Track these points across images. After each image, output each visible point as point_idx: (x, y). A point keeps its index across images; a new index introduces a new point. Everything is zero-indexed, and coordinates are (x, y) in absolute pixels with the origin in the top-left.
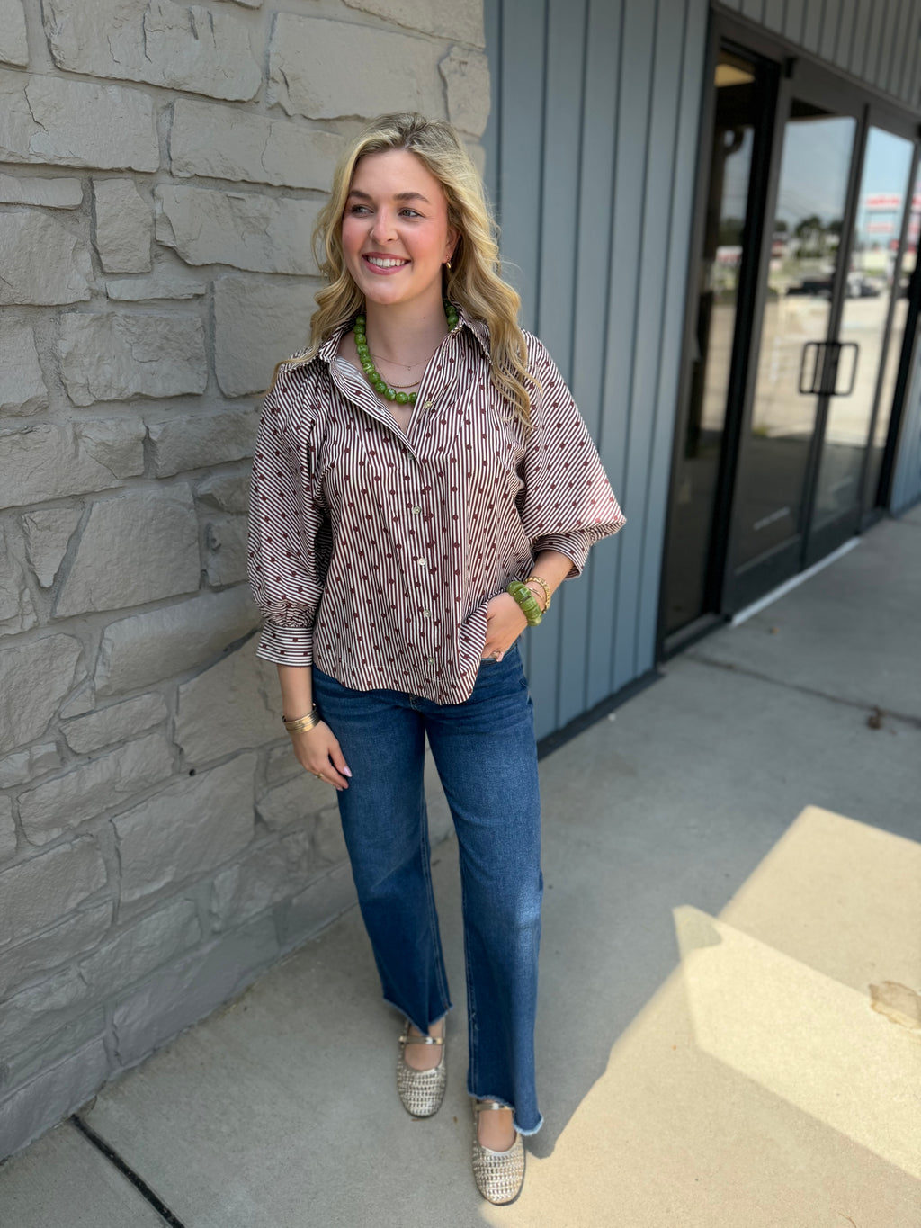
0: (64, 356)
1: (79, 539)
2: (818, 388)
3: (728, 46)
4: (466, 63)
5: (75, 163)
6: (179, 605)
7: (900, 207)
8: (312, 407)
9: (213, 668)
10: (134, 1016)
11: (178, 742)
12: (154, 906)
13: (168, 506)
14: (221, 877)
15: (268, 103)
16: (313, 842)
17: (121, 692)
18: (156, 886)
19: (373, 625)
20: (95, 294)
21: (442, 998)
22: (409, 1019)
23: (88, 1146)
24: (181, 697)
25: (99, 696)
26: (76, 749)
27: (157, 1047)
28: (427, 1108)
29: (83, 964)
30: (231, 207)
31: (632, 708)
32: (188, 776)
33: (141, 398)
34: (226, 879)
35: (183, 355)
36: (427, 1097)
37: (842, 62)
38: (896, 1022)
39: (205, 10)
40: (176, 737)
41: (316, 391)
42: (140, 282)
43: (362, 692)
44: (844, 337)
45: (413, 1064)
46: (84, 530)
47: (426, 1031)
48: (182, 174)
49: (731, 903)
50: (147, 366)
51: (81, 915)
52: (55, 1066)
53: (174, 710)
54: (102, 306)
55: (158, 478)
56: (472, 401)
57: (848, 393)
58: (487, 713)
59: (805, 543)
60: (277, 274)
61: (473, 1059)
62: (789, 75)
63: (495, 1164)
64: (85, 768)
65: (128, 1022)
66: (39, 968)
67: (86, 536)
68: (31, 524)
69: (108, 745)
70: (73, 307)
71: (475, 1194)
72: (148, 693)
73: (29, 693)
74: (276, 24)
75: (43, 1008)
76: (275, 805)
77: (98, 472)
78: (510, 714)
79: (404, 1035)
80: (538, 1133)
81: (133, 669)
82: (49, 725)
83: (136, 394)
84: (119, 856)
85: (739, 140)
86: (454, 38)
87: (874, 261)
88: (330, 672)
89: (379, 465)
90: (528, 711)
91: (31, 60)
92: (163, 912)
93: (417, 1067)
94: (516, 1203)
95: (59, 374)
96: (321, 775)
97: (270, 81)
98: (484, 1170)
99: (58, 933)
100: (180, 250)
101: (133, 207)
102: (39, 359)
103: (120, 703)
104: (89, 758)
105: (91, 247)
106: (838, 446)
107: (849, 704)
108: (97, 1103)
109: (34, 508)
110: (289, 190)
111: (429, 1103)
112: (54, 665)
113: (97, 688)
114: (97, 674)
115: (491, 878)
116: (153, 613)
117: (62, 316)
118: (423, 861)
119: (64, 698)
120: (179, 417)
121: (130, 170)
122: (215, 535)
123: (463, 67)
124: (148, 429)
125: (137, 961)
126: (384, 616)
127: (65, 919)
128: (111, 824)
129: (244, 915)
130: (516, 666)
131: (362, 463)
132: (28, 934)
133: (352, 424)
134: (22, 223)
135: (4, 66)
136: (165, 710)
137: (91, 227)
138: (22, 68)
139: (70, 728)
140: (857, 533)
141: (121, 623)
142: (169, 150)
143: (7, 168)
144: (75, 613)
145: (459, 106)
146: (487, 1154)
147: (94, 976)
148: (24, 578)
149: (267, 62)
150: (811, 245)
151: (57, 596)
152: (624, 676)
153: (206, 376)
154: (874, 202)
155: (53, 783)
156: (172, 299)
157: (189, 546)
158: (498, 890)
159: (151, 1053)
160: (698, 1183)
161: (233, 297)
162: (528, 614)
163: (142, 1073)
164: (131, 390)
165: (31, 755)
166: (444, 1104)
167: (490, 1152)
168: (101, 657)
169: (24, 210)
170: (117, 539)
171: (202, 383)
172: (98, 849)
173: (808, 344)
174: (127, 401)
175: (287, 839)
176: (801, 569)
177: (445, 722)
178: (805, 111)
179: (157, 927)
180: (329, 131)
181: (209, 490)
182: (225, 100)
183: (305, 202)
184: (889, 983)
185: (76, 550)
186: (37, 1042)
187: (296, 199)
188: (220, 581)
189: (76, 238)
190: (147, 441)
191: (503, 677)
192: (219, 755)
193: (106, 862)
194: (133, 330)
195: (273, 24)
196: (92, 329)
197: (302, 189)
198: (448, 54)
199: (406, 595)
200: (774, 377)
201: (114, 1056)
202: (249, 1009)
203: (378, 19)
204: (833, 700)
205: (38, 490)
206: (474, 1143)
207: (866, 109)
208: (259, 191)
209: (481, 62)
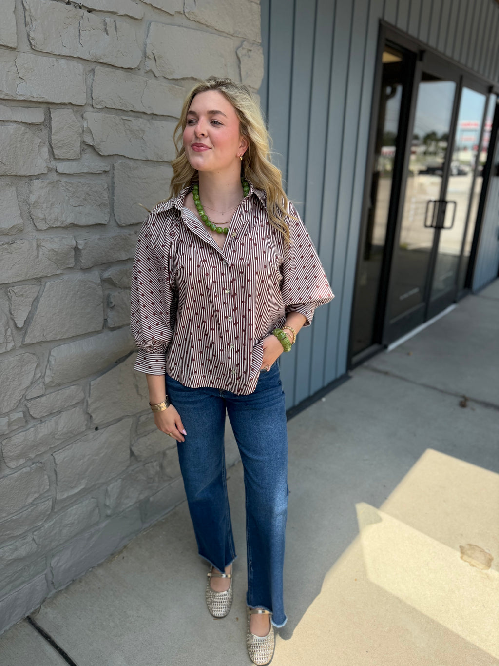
0: (32, 203)
1: (38, 302)
2: (434, 224)
3: (389, 43)
4: (251, 50)
5: (41, 100)
6: (91, 338)
7: (478, 128)
8: (171, 235)
9: (109, 372)
10: (62, 562)
11: (89, 412)
12: (75, 501)
13: (87, 284)
14: (111, 486)
15: (145, 70)
16: (161, 467)
17: (59, 385)
18: (76, 490)
19: (201, 352)
20: (50, 170)
21: (231, 552)
22: (212, 565)
23: (36, 633)
24: (92, 388)
25: (47, 387)
26: (34, 416)
27: (74, 579)
28: (222, 613)
29: (35, 533)
30: (124, 125)
31: (334, 394)
32: (94, 430)
33: (74, 226)
34: (114, 487)
35: (97, 203)
36: (222, 607)
37: (449, 53)
38: (473, 566)
39: (112, 20)
40: (88, 409)
41: (172, 226)
42: (74, 164)
43: (194, 389)
44: (449, 197)
45: (214, 588)
46: (41, 297)
47: (223, 571)
48: (99, 107)
49: (387, 501)
50: (77, 209)
51: (35, 506)
52: (18, 589)
53: (88, 395)
54: (54, 177)
55: (82, 269)
56: (257, 234)
57: (451, 228)
58: (261, 398)
59: (427, 308)
60: (148, 160)
61: (250, 587)
62: (421, 59)
63: (259, 644)
64: (38, 426)
65: (59, 565)
66: (10, 536)
67: (42, 300)
68: (12, 293)
69: (51, 414)
70: (38, 177)
71: (248, 660)
72: (74, 385)
73: (9, 385)
74: (150, 28)
75: (12, 558)
76: (142, 446)
77: (49, 265)
78: (273, 399)
79: (210, 573)
80: (285, 626)
81: (66, 372)
82: (19, 403)
83: (71, 224)
84: (56, 474)
85: (394, 92)
86: (245, 37)
87: (465, 157)
88: (176, 378)
89: (208, 267)
90: (282, 397)
91: (18, 45)
92: (80, 505)
93: (216, 590)
94: (270, 665)
95: (30, 212)
96: (171, 434)
97: (146, 58)
98: (253, 647)
99: (22, 516)
100: (96, 147)
101: (71, 123)
102: (19, 205)
103: (59, 390)
104: (41, 421)
105: (48, 144)
106: (445, 255)
107: (450, 394)
108: (41, 610)
109: (14, 284)
110: (155, 116)
111: (223, 610)
112: (23, 370)
113: (46, 382)
114: (47, 374)
115: (262, 488)
116: (78, 342)
117: (32, 181)
118: (223, 479)
119: (28, 388)
120: (94, 237)
121: (70, 104)
122: (112, 300)
123: (249, 52)
124: (77, 242)
125: (65, 531)
126: (208, 348)
127: (26, 508)
128: (52, 457)
129: (124, 507)
130: (277, 373)
131: (199, 266)
132: (5, 517)
133: (193, 244)
134: (12, 131)
135: (2, 47)
136: (82, 395)
137: (49, 134)
138: (14, 49)
139: (31, 404)
140: (454, 302)
141: (60, 347)
142: (91, 94)
143: (4, 102)
144: (35, 342)
145: (247, 73)
146: (254, 638)
147: (41, 540)
148: (8, 323)
149: (145, 48)
150: (432, 149)
151: (26, 333)
152: (330, 377)
153: (109, 215)
154: (465, 125)
155: (21, 434)
156: (92, 173)
157: (98, 306)
158: (266, 495)
159: (71, 582)
160: (368, 654)
161: (125, 173)
162: (284, 347)
163: (66, 593)
164: (69, 221)
165: (9, 419)
166: (231, 611)
167: (256, 637)
168: (48, 367)
169: (13, 124)
170: (59, 302)
171: (107, 218)
172: (45, 470)
173: (430, 201)
174: (66, 228)
175: (147, 465)
176: (425, 320)
177: (238, 403)
178: (429, 78)
179: (75, 513)
180: (178, 85)
181: (110, 275)
182: (122, 68)
183: (164, 123)
184: (470, 545)
185: (37, 308)
186: (8, 577)
187: (159, 121)
188: (114, 325)
189: (40, 140)
190: (76, 249)
191: (270, 379)
192: (111, 419)
193: (49, 477)
194: (70, 189)
195: (149, 28)
196: (48, 189)
197: (162, 115)
198: (241, 45)
199: (221, 337)
200: (411, 219)
201: (51, 584)
202: (125, 558)
203: (205, 26)
204: (442, 391)
205: (17, 274)
206: (248, 631)
207: (461, 78)
208: (139, 116)
209: (259, 50)
